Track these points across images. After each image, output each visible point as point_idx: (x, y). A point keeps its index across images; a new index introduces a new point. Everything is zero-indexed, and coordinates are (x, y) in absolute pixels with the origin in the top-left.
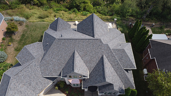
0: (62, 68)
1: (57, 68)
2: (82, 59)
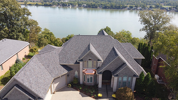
0: (78, 57)
1: (73, 57)
2: (96, 50)
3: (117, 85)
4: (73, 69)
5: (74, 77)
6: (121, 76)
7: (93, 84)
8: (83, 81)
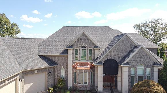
3: (129, 82)
4: (57, 64)
5: (60, 77)
6: (134, 66)
7: (88, 88)
8: (73, 84)
